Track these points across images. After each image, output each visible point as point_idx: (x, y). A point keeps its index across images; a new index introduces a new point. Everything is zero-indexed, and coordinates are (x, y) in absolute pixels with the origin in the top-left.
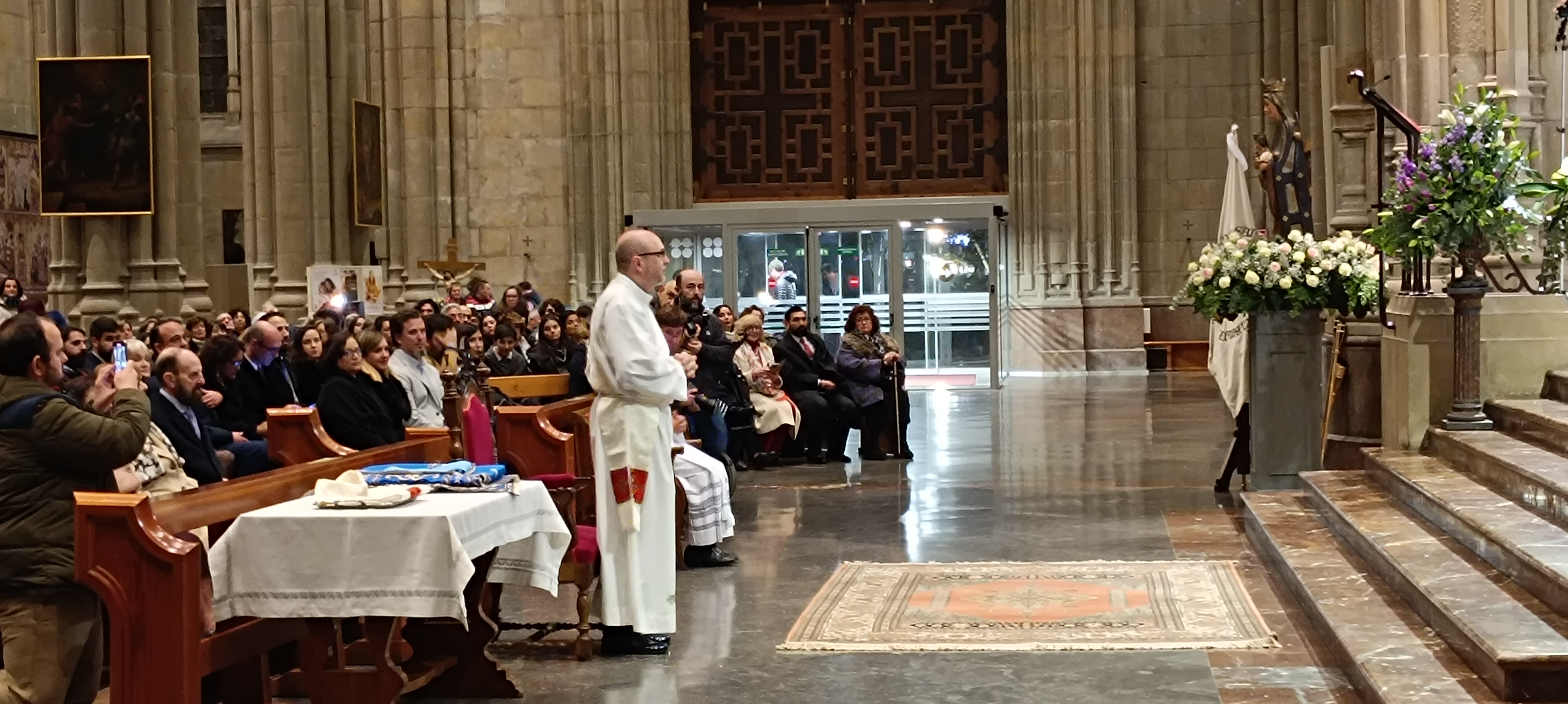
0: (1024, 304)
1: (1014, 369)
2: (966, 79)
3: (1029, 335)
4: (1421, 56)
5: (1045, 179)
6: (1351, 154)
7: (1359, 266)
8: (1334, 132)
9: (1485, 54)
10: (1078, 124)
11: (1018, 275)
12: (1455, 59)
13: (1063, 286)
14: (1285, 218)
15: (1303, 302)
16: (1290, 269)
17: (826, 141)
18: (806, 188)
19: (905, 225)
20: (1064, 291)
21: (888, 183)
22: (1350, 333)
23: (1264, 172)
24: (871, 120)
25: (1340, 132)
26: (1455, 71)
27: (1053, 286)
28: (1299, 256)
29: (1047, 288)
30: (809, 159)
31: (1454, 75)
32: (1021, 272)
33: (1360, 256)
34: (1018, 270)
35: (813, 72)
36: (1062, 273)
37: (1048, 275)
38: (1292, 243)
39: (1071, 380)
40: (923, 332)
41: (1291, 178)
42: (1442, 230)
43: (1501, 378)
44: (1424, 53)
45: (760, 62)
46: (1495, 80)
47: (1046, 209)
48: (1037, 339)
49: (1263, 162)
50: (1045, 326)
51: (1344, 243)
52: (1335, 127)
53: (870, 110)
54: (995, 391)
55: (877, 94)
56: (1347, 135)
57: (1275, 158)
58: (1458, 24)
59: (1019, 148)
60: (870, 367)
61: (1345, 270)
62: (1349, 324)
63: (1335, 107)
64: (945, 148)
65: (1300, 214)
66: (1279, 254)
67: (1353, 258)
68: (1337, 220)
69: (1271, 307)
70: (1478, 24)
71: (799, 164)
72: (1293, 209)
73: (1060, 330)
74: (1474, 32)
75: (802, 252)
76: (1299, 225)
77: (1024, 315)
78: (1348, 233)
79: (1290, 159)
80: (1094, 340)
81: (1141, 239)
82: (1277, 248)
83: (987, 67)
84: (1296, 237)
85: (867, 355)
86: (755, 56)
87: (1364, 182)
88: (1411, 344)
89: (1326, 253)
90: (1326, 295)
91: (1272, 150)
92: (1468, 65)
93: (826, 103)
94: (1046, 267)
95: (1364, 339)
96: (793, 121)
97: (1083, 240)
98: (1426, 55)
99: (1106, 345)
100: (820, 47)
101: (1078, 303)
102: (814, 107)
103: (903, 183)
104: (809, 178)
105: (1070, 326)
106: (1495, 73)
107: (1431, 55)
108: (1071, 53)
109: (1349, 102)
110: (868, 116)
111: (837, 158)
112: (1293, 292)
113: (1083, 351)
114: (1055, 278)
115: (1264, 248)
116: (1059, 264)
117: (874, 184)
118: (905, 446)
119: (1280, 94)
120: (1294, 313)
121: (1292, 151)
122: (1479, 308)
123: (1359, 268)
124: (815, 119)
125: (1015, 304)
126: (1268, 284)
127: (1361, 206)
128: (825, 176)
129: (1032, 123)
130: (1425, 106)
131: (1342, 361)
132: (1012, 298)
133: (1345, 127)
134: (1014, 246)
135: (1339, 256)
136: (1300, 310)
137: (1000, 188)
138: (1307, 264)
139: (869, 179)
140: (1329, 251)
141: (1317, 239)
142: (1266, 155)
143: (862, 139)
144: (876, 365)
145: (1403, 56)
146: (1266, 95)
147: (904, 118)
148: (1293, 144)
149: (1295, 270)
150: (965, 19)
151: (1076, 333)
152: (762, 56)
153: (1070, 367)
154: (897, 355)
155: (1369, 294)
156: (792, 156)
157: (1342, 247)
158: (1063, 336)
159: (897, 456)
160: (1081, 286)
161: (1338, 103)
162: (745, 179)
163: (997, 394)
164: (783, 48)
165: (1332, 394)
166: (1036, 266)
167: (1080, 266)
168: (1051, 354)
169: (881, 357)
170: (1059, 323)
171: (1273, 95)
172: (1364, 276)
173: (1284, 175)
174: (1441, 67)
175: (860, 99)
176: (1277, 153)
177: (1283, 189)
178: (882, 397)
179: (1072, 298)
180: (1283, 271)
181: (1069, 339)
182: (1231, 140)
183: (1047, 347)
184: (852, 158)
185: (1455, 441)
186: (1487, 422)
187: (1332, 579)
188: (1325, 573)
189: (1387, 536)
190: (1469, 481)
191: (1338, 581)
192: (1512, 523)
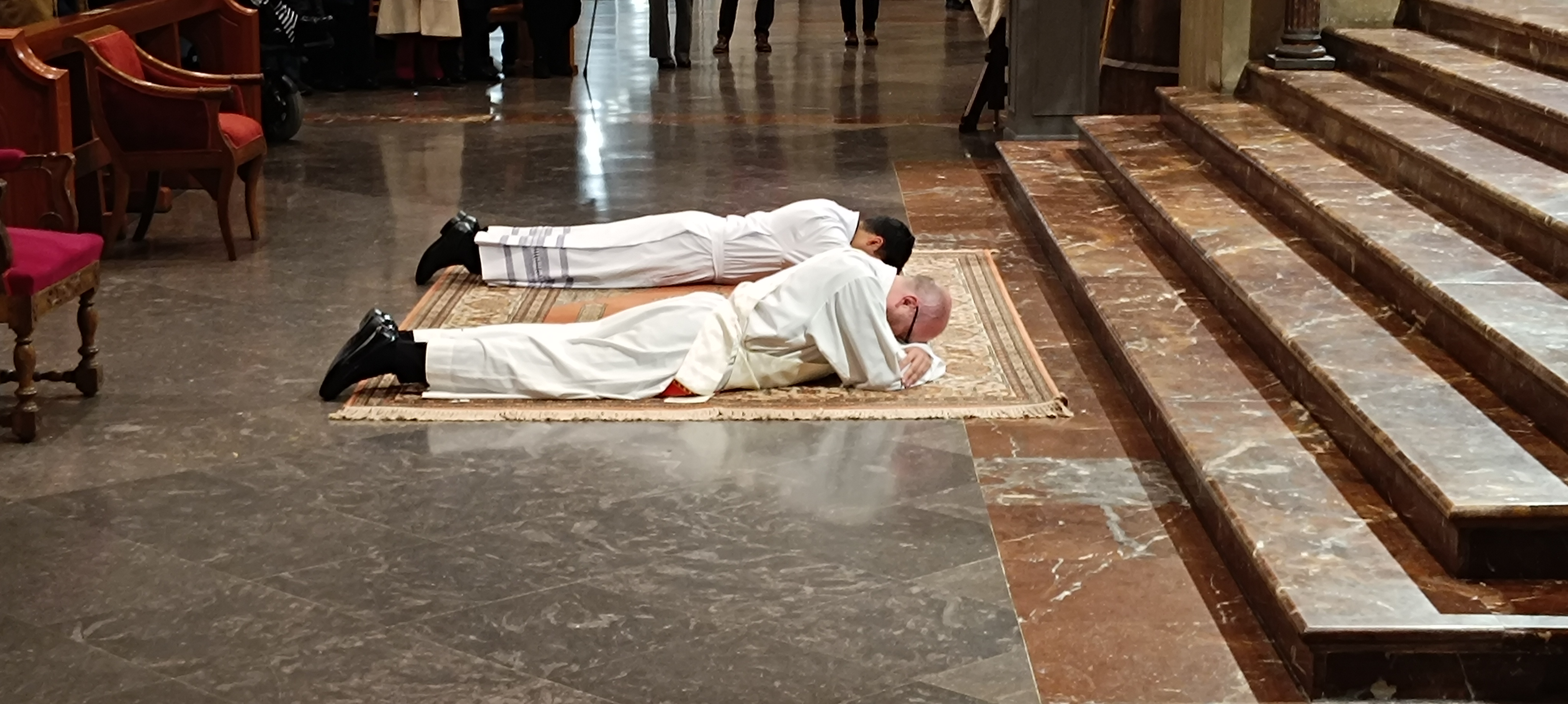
185: (1291, 87)
186: (1327, 58)
187: (1138, 299)
188: (1127, 288)
189: (1215, 236)
190: (1317, 150)
191: (1148, 305)
192: (1406, 234)
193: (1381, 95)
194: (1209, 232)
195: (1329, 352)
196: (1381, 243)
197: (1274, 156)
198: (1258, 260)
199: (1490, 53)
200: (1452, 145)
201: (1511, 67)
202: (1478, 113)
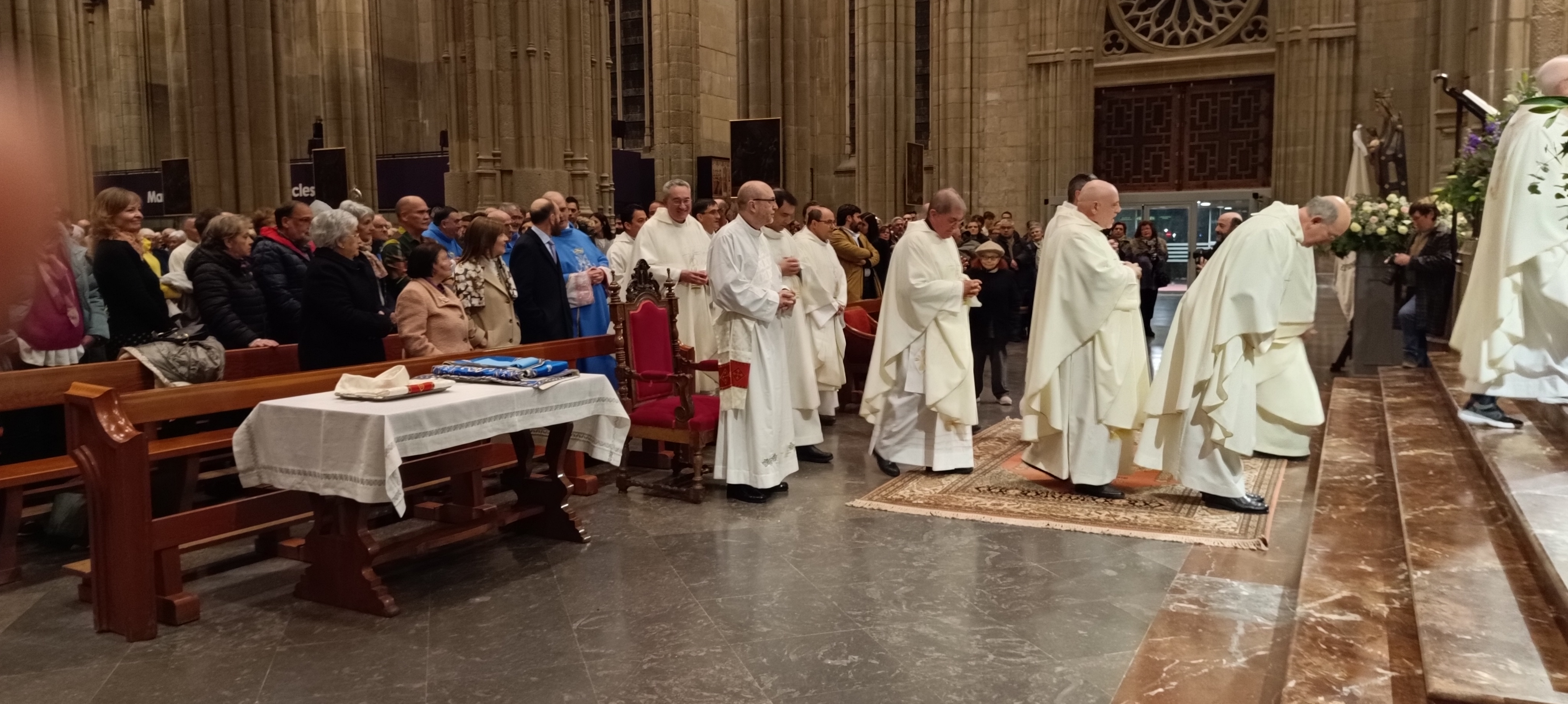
2: (1249, 125)
5: (1293, 179)
10: (1314, 149)
14: (1387, 186)
17: (1167, 160)
18: (1154, 185)
21: (1201, 182)
23: (1373, 154)
24: (1192, 149)
30: (1157, 170)
35: (1161, 124)
41: (1393, 158)
45: (1132, 120)
49: (1372, 147)
53: (1192, 144)
55: (1197, 135)
57: (1381, 144)
59: (1278, 162)
64: (1235, 163)
71: (1151, 173)
72: (1393, 179)
76: (1397, 191)
79: (1393, 144)
83: (1263, 120)
86: (1129, 116)
91: (1380, 139)
93: (1168, 141)
96: (1149, 149)
100: (1165, 111)
102: (1160, 143)
103: (1209, 182)
104: (1156, 180)
108: (1312, 110)
110: (1191, 147)
111: (1173, 170)
115: (1367, 206)
117: (1194, 183)
119: (1388, 99)
124: (1161, 149)
128: (1166, 178)
129: (1287, 148)
138: (1400, 218)
139: (1189, 180)
142: (1375, 142)
143: (1187, 159)
146: (1378, 100)
147: (1212, 147)
148: (1396, 134)
150: (1250, 92)
152: (1133, 117)
164: (1145, 112)
171: (1383, 100)
176: (1383, 140)
182: (1356, 135)
184: (1181, 169)
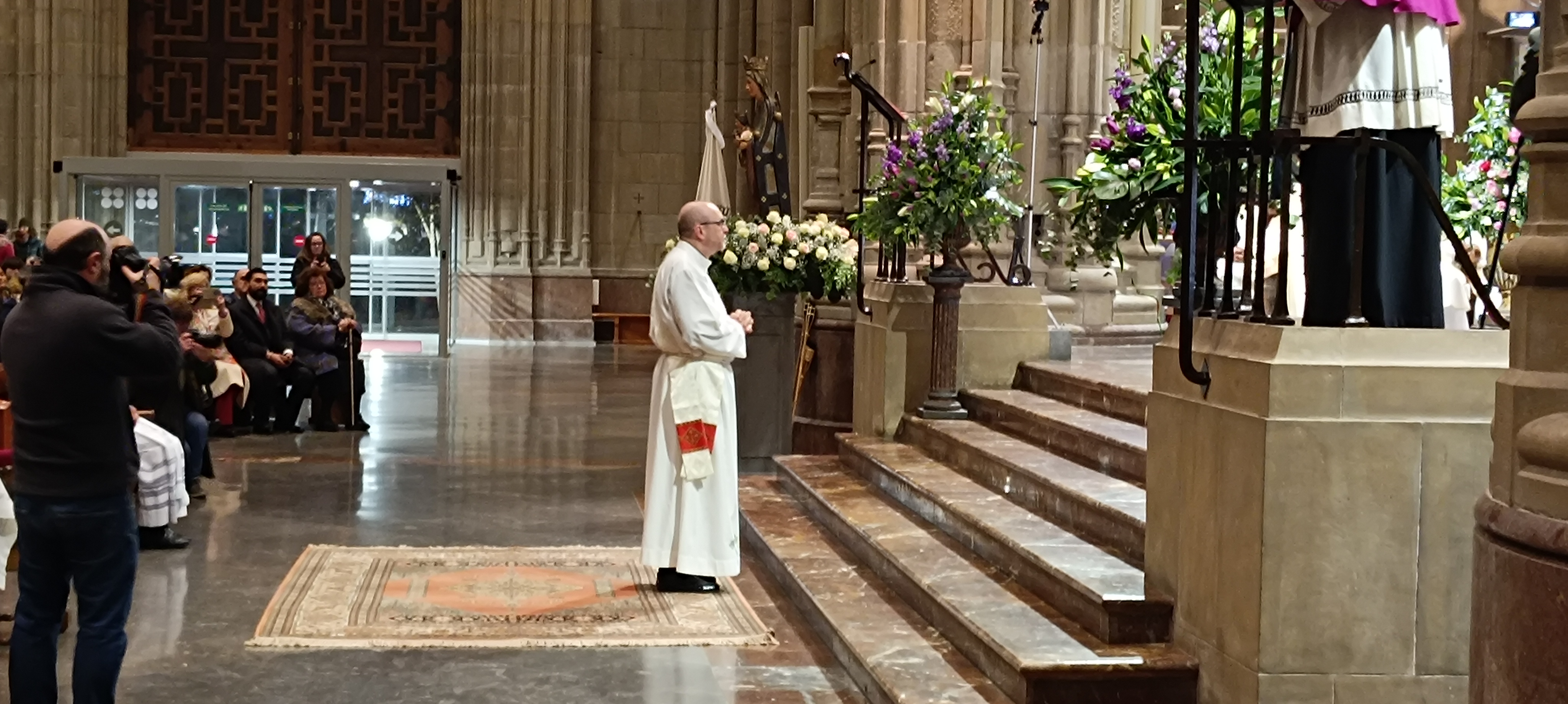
0: (474, 270)
1: (460, 337)
2: (419, 37)
3: (477, 302)
4: (900, 42)
5: (498, 144)
6: (826, 137)
7: (835, 250)
8: (811, 113)
9: (962, 44)
10: (532, 91)
11: (468, 242)
12: (932, 46)
13: (513, 254)
14: (764, 199)
15: (780, 285)
16: (768, 251)
17: (272, 93)
18: (249, 140)
19: (354, 184)
20: (514, 259)
21: (334, 140)
22: (820, 314)
23: (744, 151)
24: (319, 73)
25: (816, 115)
26: (932, 58)
27: (503, 253)
28: (778, 238)
29: (496, 254)
30: (253, 111)
31: (931, 63)
32: (471, 237)
33: (836, 239)
34: (468, 235)
35: (259, 20)
36: (512, 240)
37: (498, 243)
38: (770, 225)
39: (519, 351)
40: (368, 297)
41: (771, 158)
42: (927, 218)
43: (975, 367)
44: (903, 39)
45: (204, 7)
46: (970, 69)
47: (498, 175)
48: (485, 305)
49: (743, 141)
50: (494, 294)
51: (820, 226)
52: (811, 109)
53: (317, 64)
54: (442, 359)
55: (326, 48)
56: (822, 117)
57: (755, 137)
58: (937, 11)
59: (472, 111)
60: (324, 333)
61: (822, 253)
62: (819, 307)
63: (812, 89)
64: (395, 107)
65: (778, 196)
66: (757, 235)
67: (830, 242)
68: (810, 203)
69: (747, 288)
70: (956, 13)
71: (241, 115)
72: (772, 190)
73: (509, 298)
74: (952, 20)
75: (244, 208)
76: (777, 207)
77: (473, 282)
78: (824, 216)
79: (771, 139)
80: (543, 309)
81: (593, 209)
82: (756, 229)
83: (441, 26)
84: (774, 218)
85: (320, 321)
87: (838, 165)
88: (889, 332)
89: (804, 236)
90: (802, 277)
91: (752, 129)
92: (945, 54)
93: (273, 54)
94: (497, 234)
95: (834, 323)
96: (236, 71)
97: (535, 208)
98: (905, 41)
99: (554, 316)
101: (528, 272)
102: (259, 57)
103: (351, 141)
104: (252, 130)
105: (519, 295)
106: (970, 62)
107: (909, 41)
108: (527, 18)
109: (827, 84)
110: (316, 70)
111: (282, 110)
112: (770, 274)
113: (531, 321)
114: (506, 246)
115: (743, 228)
116: (510, 232)
117: (323, 140)
118: (359, 417)
119: (763, 73)
120: (770, 295)
121: (773, 130)
122: (959, 297)
123: (835, 252)
124: (260, 70)
125: (463, 270)
126: (746, 265)
127: (834, 190)
128: (269, 129)
129: (486, 86)
130: (902, 92)
131: (811, 344)
132: (461, 264)
133: (819, 109)
134: (465, 210)
135: (816, 240)
136: (776, 292)
137: (451, 150)
138: (785, 247)
139: (315, 134)
140: (807, 234)
141: (795, 222)
142: (747, 134)
143: (309, 93)
144: (331, 332)
145: (882, 41)
146: (749, 73)
147: (354, 74)
148: (774, 125)
149: (772, 251)
151: (524, 302)
152: (205, 1)
153: (517, 335)
154: (353, 322)
155: (844, 279)
156: (235, 107)
157: (819, 230)
158: (512, 304)
159: (349, 427)
160: (531, 255)
161: (815, 85)
162: (184, 128)
163: (446, 362)
165: (800, 376)
166: (486, 232)
167: (531, 235)
168: (499, 323)
169: (336, 322)
170: (508, 290)
171: (756, 73)
172: (840, 260)
173: (764, 156)
174: (918, 54)
175: (308, 52)
176: (758, 133)
177: (763, 169)
178: (336, 366)
179: (522, 266)
180: (761, 252)
181: (517, 308)
182: (709, 116)
183: (494, 314)
184: (298, 112)
185: (934, 430)
186: (962, 411)
187: (823, 571)
188: (816, 565)
189: (877, 528)
190: (951, 472)
191: (830, 574)
192: (1008, 519)
193: (998, 435)
194: (873, 526)
195: (952, 591)
196: (990, 524)
197: (919, 476)
198: (907, 542)
199: (1077, 405)
200: (1044, 464)
201: (1089, 413)
202: (1065, 445)
